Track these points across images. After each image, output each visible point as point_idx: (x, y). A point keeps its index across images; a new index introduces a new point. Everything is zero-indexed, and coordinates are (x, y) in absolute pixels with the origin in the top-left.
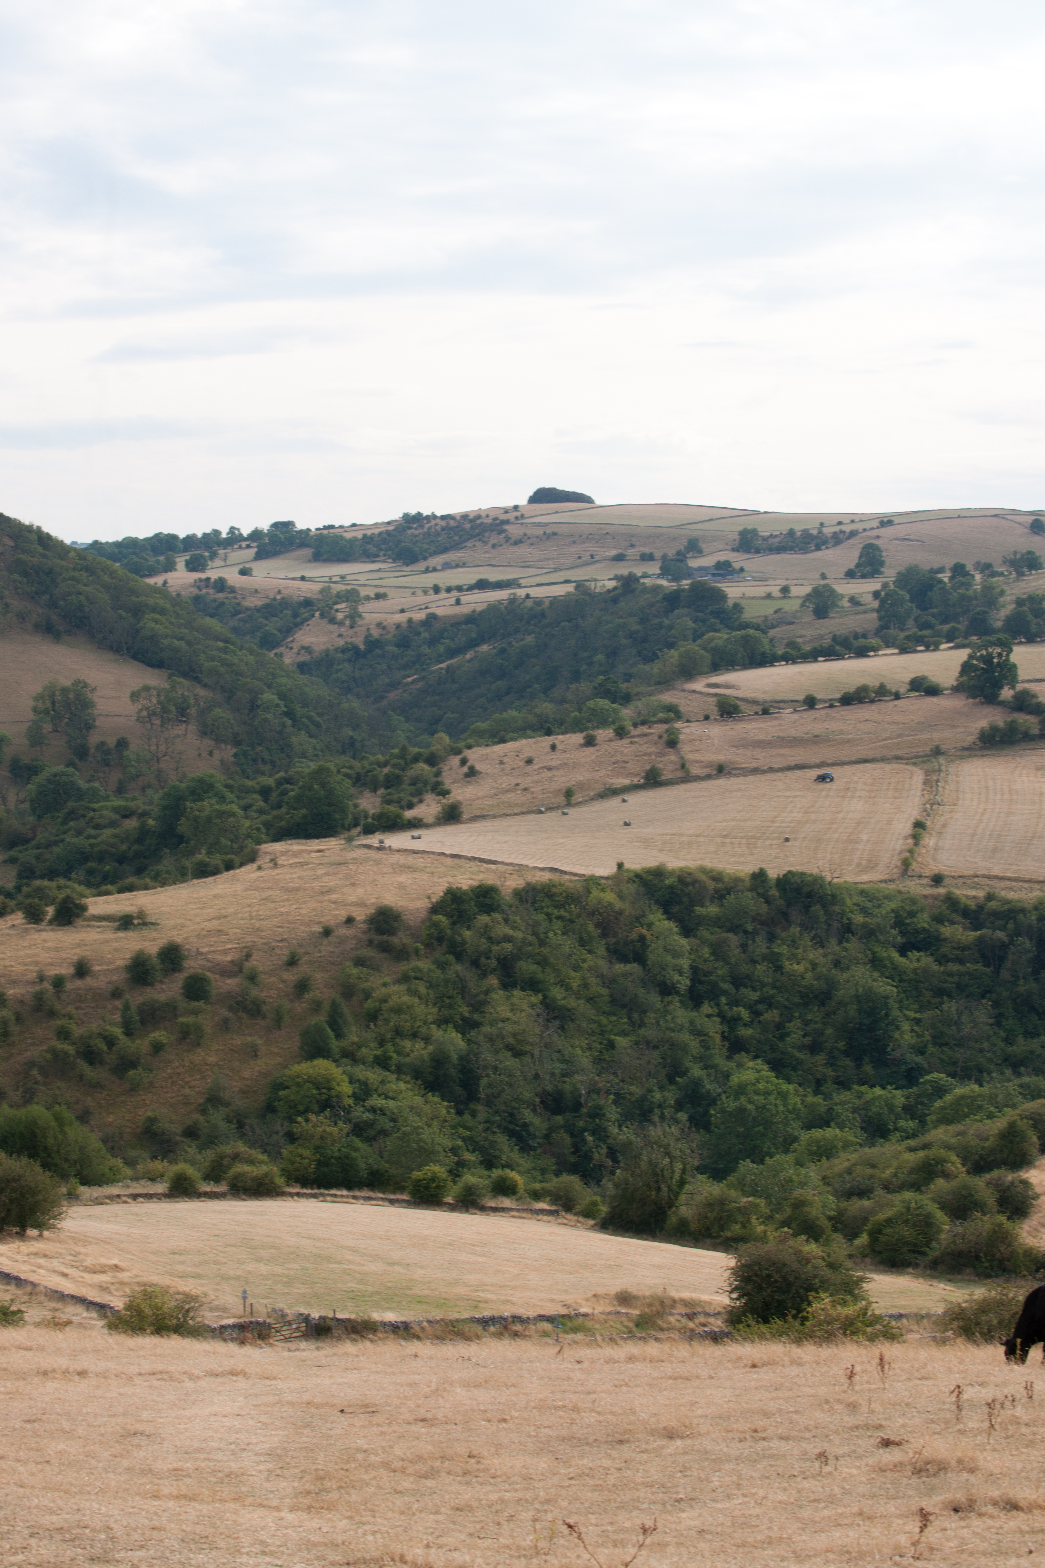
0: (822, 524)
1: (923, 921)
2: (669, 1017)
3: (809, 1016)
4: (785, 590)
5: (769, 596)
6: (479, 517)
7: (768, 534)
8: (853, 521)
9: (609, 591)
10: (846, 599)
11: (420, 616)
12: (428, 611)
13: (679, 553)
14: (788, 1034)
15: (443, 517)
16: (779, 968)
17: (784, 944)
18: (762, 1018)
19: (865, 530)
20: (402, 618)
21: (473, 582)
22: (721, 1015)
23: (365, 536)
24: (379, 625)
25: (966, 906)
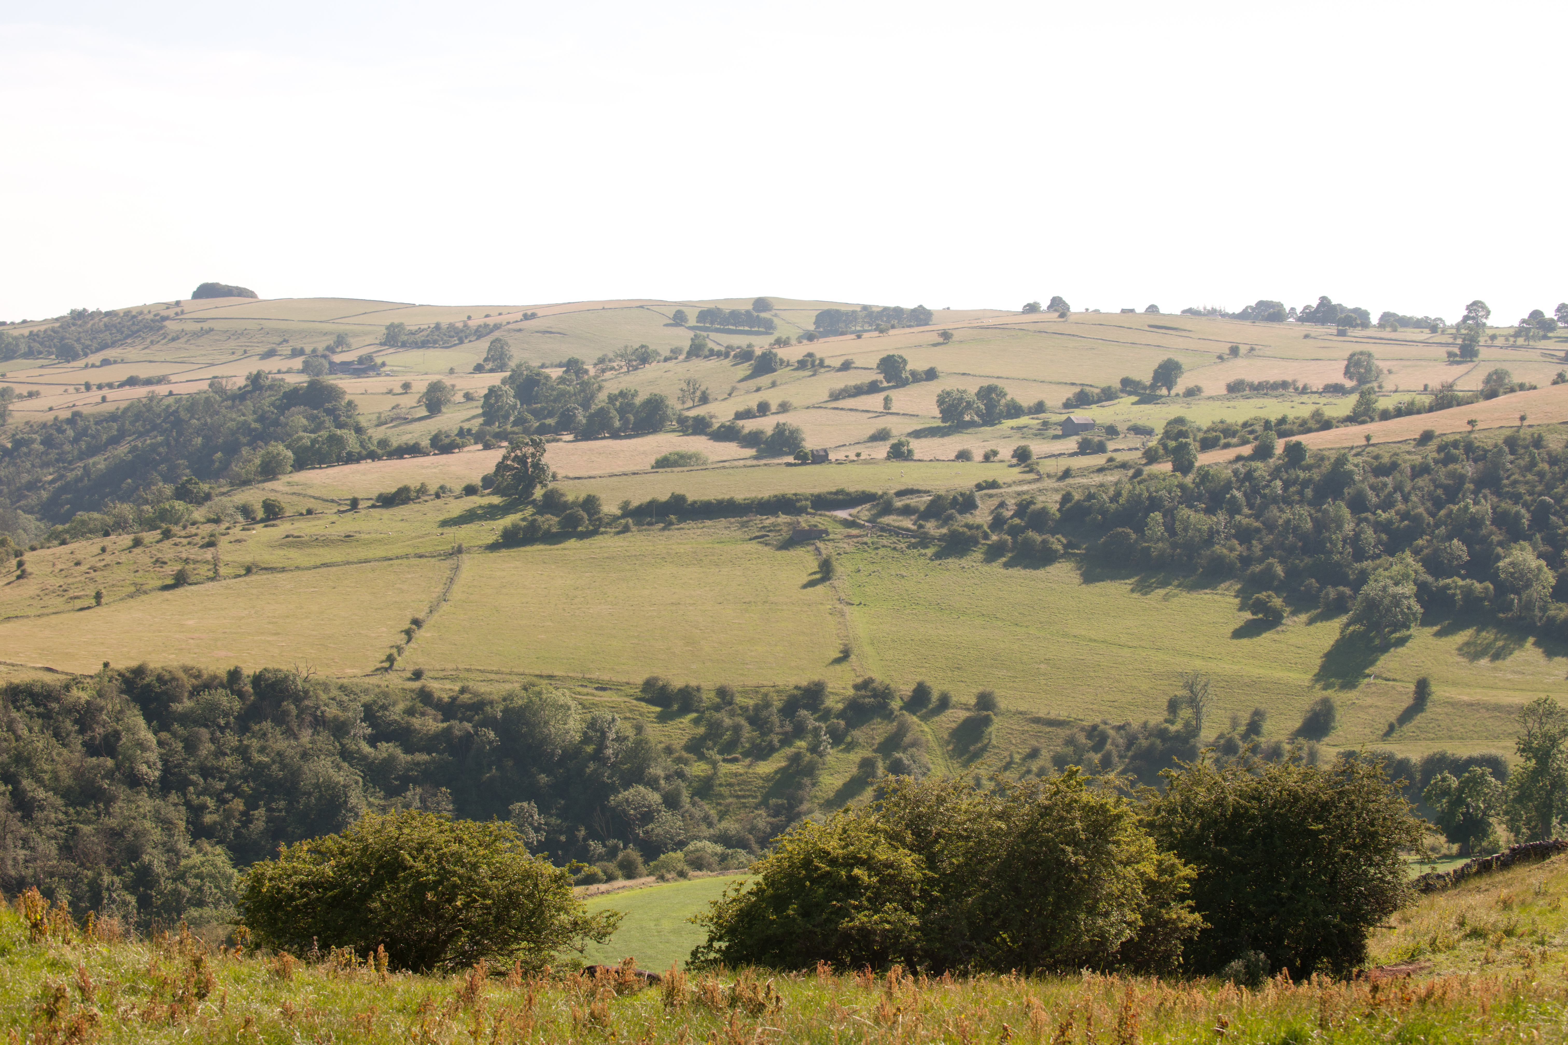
0: (469, 318)
1: (396, 713)
2: (134, 806)
3: (274, 805)
4: (406, 386)
5: (390, 392)
6: (141, 313)
7: (417, 328)
8: (500, 314)
9: (240, 389)
10: (461, 394)
11: (66, 414)
12: (75, 409)
13: (328, 348)
14: (251, 822)
15: (108, 314)
16: (247, 760)
17: (253, 736)
18: (227, 806)
19: (508, 323)
20: (49, 417)
21: (124, 378)
22: (188, 804)
23: (31, 332)
24: (27, 423)
25: (440, 699)
